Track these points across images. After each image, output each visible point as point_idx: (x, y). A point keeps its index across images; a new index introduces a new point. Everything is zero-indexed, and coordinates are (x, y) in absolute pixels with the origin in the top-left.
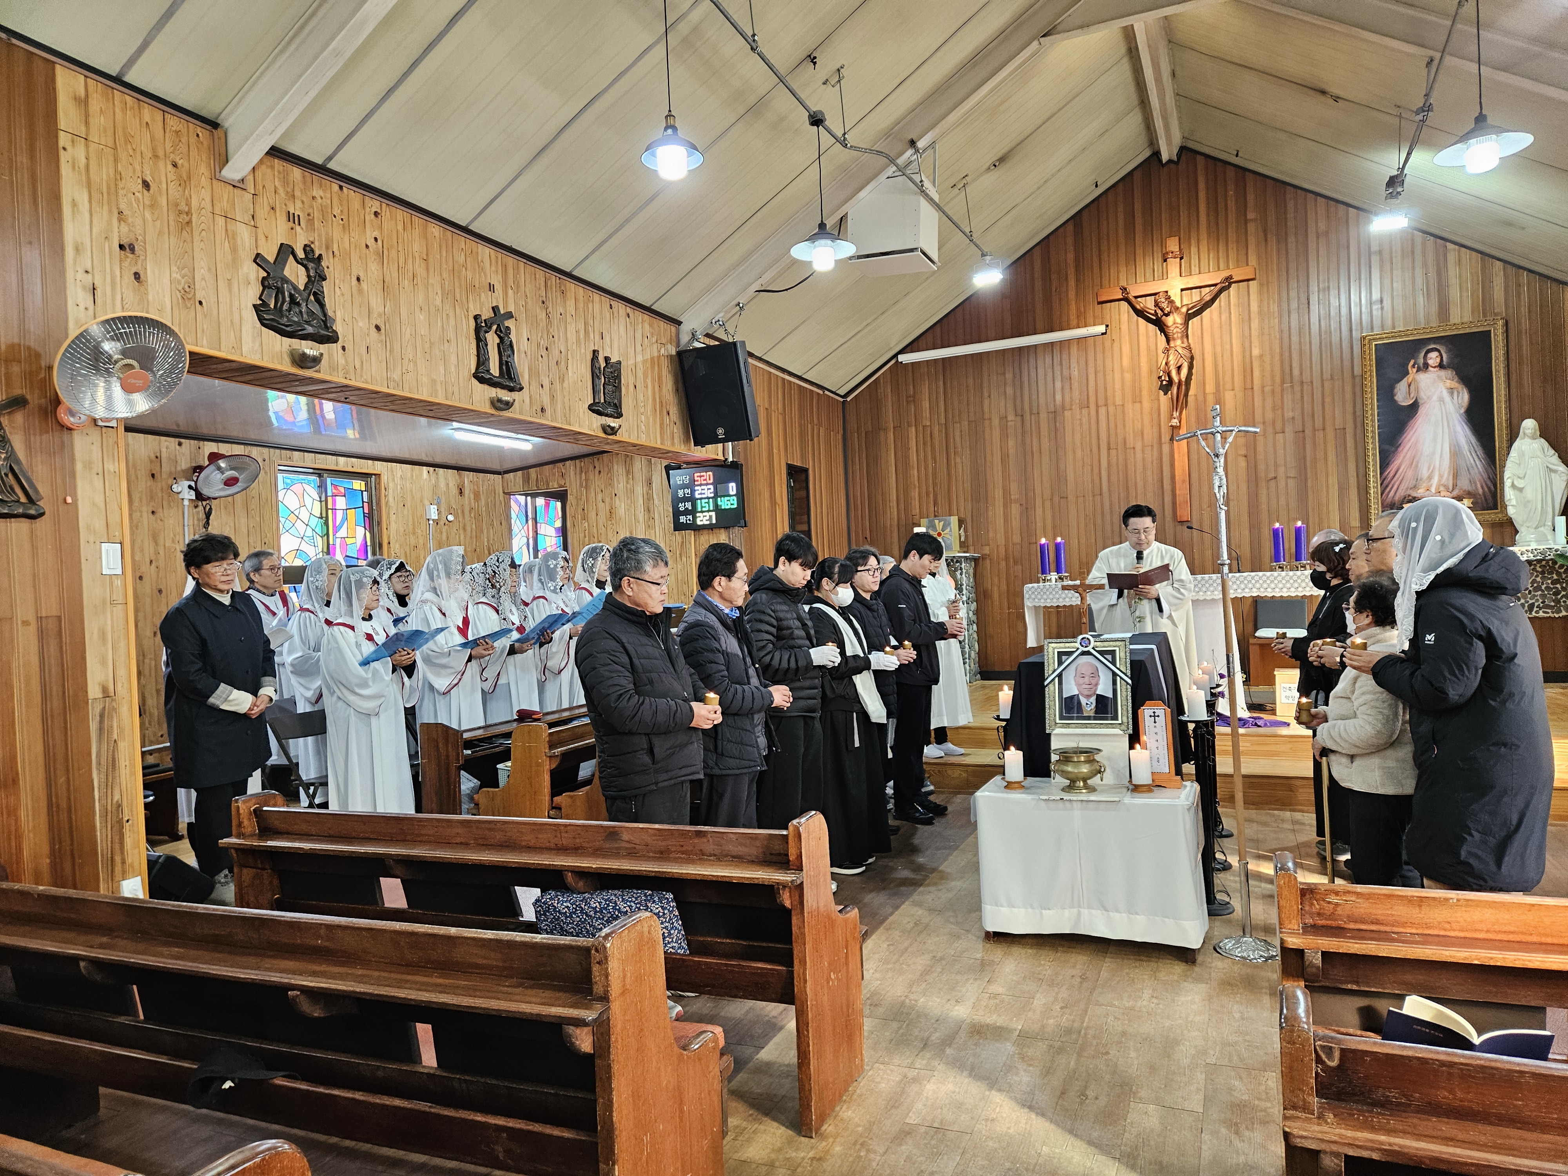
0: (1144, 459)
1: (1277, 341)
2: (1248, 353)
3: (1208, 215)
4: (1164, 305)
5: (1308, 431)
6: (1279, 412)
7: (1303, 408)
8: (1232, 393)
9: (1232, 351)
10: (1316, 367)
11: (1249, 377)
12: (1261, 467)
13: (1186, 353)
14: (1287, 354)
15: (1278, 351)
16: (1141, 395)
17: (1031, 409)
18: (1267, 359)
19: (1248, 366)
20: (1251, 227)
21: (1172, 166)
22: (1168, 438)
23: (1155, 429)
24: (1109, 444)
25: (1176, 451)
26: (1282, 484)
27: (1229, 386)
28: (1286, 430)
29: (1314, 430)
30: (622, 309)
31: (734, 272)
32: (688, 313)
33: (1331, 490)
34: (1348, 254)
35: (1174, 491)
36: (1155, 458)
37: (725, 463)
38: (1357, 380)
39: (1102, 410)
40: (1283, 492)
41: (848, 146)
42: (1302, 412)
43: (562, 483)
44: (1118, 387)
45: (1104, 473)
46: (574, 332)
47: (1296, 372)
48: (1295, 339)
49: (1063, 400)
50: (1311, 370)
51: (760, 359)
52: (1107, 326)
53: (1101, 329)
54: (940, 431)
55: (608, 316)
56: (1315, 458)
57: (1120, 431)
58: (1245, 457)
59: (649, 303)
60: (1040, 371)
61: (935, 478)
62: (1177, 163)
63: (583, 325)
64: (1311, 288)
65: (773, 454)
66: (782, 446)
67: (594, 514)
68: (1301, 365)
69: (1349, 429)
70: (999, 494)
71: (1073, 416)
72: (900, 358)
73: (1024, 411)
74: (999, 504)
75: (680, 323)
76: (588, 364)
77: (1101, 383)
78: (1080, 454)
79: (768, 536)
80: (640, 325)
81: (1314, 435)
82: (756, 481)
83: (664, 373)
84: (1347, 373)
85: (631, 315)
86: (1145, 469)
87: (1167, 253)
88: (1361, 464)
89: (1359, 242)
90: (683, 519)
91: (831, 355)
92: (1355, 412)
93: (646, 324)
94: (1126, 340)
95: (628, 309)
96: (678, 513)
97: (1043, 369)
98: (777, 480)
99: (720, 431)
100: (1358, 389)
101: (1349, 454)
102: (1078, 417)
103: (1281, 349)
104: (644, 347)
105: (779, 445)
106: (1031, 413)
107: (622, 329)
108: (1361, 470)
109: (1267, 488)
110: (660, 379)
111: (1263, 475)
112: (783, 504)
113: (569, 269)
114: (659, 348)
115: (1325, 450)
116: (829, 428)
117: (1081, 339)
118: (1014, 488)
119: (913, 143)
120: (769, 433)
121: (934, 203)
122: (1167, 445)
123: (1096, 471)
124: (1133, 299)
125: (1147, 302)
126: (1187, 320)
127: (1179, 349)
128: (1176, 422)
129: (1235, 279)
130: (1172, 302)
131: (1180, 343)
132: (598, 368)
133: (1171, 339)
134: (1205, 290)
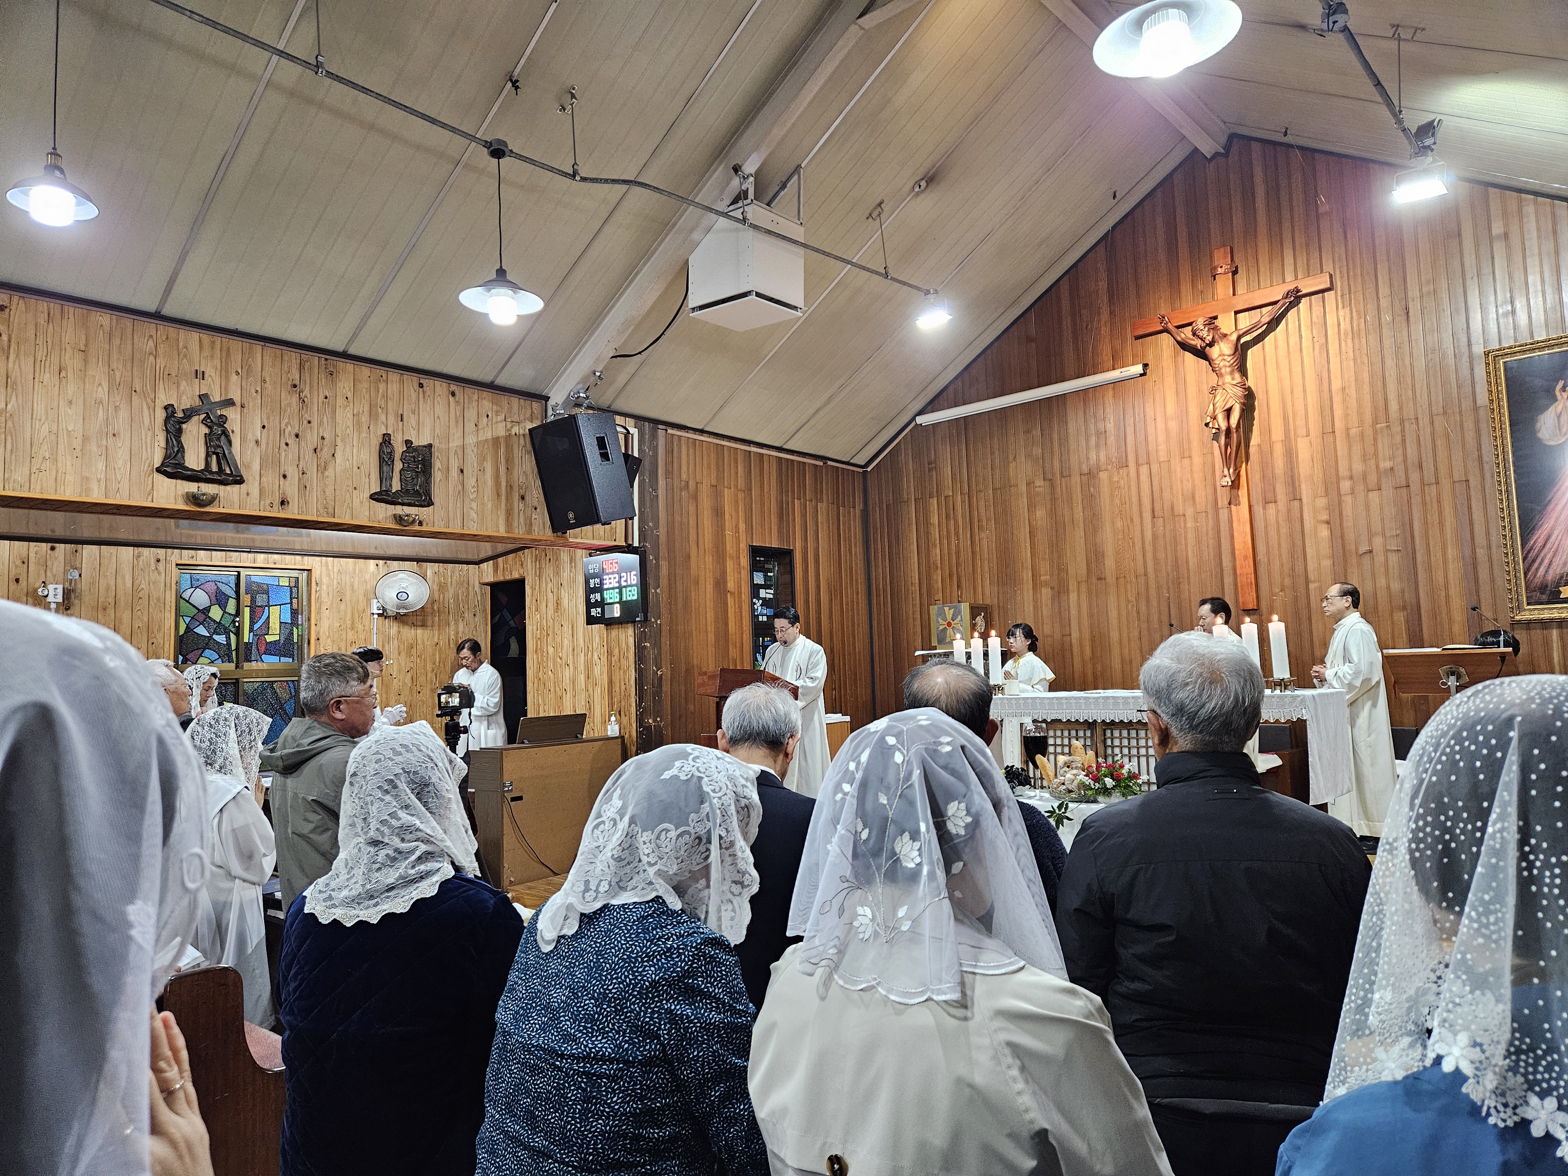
0: (1197, 529)
1: (1366, 368)
2: (1326, 386)
3: (1268, 216)
4: (1204, 333)
5: (1415, 487)
6: (1373, 462)
7: (1405, 455)
8: (1306, 438)
9: (1304, 386)
10: (1422, 398)
11: (1328, 418)
12: (1350, 536)
13: (1239, 392)
14: (1380, 384)
15: (1367, 380)
16: (1190, 449)
17: (1062, 473)
18: (1352, 392)
19: (1327, 403)
20: (1324, 224)
21: (1222, 160)
22: (1226, 502)
23: (1210, 490)
24: (1153, 511)
25: (1235, 518)
26: (1380, 559)
27: (1302, 431)
28: (1384, 487)
29: (1423, 484)
30: (441, 387)
31: (589, 338)
32: (553, 386)
33: (1451, 567)
34: (1460, 244)
35: (1234, 569)
36: (1210, 527)
37: (629, 549)
38: (1482, 413)
39: (1144, 470)
40: (1382, 569)
41: (578, 178)
42: (1405, 461)
43: (521, 571)
44: (1161, 438)
45: (1149, 549)
46: (350, 416)
47: (1393, 406)
48: (1390, 363)
49: (1098, 459)
50: (1415, 404)
51: (702, 432)
52: (1146, 366)
53: (1138, 369)
54: (963, 502)
55: (414, 395)
56: (1426, 523)
57: (1167, 495)
58: (1328, 523)
59: (488, 379)
60: (1072, 426)
61: (958, 557)
62: (1226, 155)
63: (367, 408)
64: (1410, 294)
65: (723, 536)
66: (742, 526)
67: (544, 604)
68: (1399, 396)
69: (1474, 482)
70: (1027, 575)
71: (1110, 478)
72: (920, 420)
73: (1054, 475)
74: (1028, 586)
75: (547, 399)
76: (373, 449)
77: (1141, 437)
78: (1119, 524)
79: (711, 628)
80: (474, 404)
81: (1423, 491)
82: (688, 568)
83: (517, 452)
84: (1467, 404)
85: (457, 393)
86: (1199, 542)
87: (1215, 268)
88: (1493, 532)
89: (1475, 226)
90: (593, 612)
91: (812, 422)
92: (1480, 457)
93: (486, 402)
94: (1169, 381)
95: (453, 387)
96: (589, 605)
97: (1075, 422)
98: (730, 565)
99: (571, 515)
100: (1483, 426)
101: (1475, 516)
102: (1116, 479)
103: (1372, 376)
104: (480, 427)
105: (737, 526)
106: (1062, 476)
107: (440, 410)
108: (1493, 539)
109: (1359, 565)
110: (509, 461)
111: (1353, 548)
112: (740, 593)
113: (340, 348)
114: (509, 426)
115: (1440, 513)
116: (837, 502)
117: (1115, 383)
118: (1044, 567)
119: (736, 169)
120: (718, 513)
121: (784, 238)
122: (1226, 511)
123: (1138, 546)
124: (1174, 330)
125: (1188, 331)
126: (1241, 351)
127: (1228, 387)
128: (1227, 481)
129: (1304, 292)
130: (1216, 329)
131: (1231, 380)
132: (391, 454)
133: (1219, 375)
134: (1265, 310)
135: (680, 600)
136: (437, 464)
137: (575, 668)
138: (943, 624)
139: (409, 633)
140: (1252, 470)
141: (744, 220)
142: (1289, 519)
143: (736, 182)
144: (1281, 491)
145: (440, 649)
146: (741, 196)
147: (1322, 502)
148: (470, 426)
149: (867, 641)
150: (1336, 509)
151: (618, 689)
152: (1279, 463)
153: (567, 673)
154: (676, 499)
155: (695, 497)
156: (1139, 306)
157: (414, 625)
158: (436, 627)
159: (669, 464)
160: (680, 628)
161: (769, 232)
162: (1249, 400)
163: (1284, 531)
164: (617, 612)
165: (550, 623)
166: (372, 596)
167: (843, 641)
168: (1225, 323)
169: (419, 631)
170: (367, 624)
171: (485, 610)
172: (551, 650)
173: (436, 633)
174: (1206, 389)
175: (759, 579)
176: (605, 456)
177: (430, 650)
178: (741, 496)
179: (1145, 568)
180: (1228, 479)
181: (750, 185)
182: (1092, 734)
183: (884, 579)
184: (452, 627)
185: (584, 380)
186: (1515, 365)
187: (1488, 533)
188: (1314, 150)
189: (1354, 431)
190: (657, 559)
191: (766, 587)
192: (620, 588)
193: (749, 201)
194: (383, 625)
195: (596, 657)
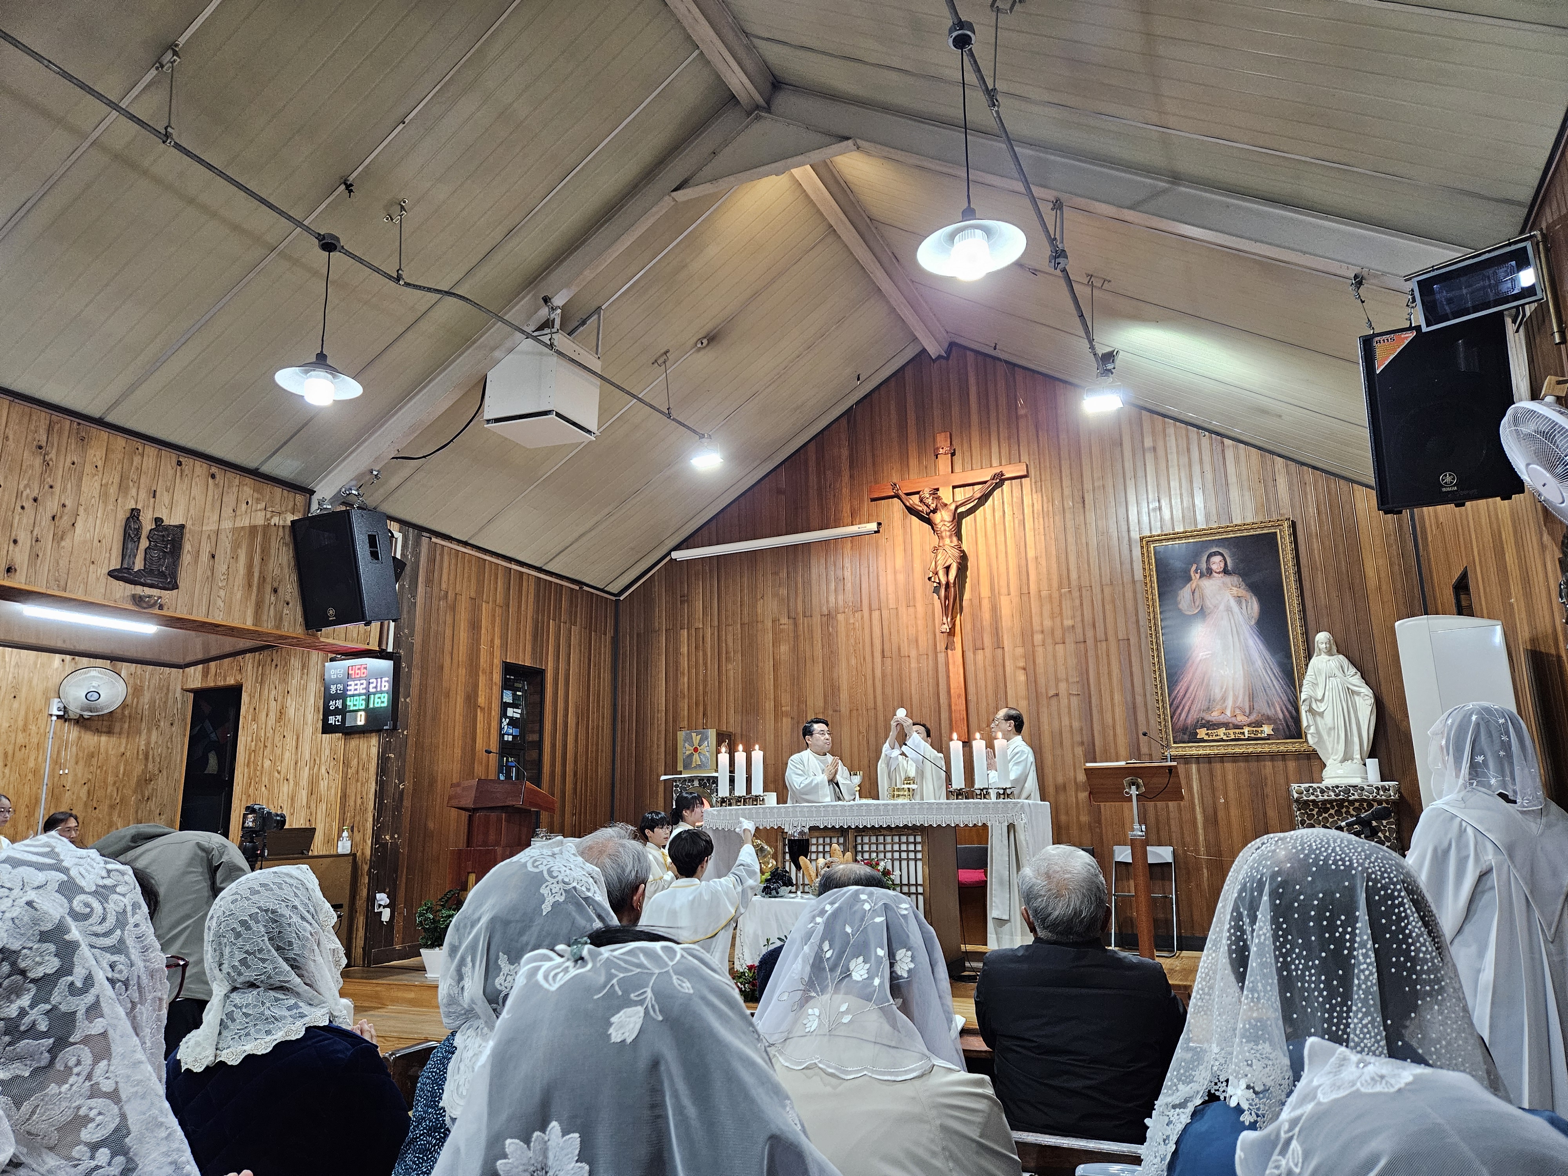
0: (919, 670)
1: (1053, 542)
2: (1023, 555)
3: (979, 411)
4: (930, 501)
5: (1090, 642)
6: (1058, 620)
7: (1082, 615)
8: (1007, 598)
10: (1095, 571)
11: (1025, 581)
12: (1042, 681)
13: (956, 553)
14: (1063, 556)
15: (1054, 552)
16: (914, 598)
17: (804, 612)
18: (1043, 561)
19: (1024, 569)
20: (1022, 424)
21: (943, 362)
22: (944, 647)
23: (930, 636)
24: (883, 652)
25: (951, 661)
26: (1064, 702)
27: (1004, 590)
28: (1067, 641)
29: (1096, 640)
30: (200, 468)
31: (370, 436)
32: (321, 481)
33: (1117, 710)
34: (1122, 451)
35: (950, 706)
36: (930, 669)
37: (381, 654)
38: (1138, 585)
39: (876, 614)
40: (1066, 710)
41: (402, 282)
42: (1083, 621)
43: (239, 678)
44: (891, 589)
45: (879, 685)
46: (97, 485)
47: (1074, 575)
48: (1071, 540)
49: (837, 602)
50: (1090, 574)
51: (466, 544)
52: (879, 524)
53: (873, 526)
54: (712, 634)
55: (171, 472)
56: (1098, 673)
57: (894, 638)
58: (1024, 669)
59: (252, 464)
60: (814, 571)
61: (705, 686)
62: (947, 358)
63: (117, 480)
64: (1085, 486)
65: (479, 650)
66: (497, 642)
67: (264, 714)
68: (1078, 568)
69: (1133, 640)
70: (769, 705)
71: (847, 620)
72: (675, 555)
73: (797, 614)
74: (770, 716)
75: (312, 492)
76: (118, 524)
77: (874, 585)
78: (853, 662)
79: (458, 743)
80: (235, 489)
81: (1096, 646)
82: (440, 679)
83: (274, 544)
84: (1127, 578)
85: (217, 476)
86: (920, 680)
87: (938, 449)
88: (1147, 681)
89: (1132, 438)
90: (332, 720)
91: (575, 546)
92: (1137, 621)
93: (248, 489)
94: (900, 539)
95: (214, 470)
96: (327, 712)
97: (817, 568)
98: (482, 680)
99: (331, 612)
100: (1139, 596)
101: (1134, 669)
102: (852, 621)
103: (1057, 550)
104: (238, 513)
105: (492, 641)
106: (804, 616)
107: (197, 491)
108: (1148, 687)
109: (1049, 706)
110: (265, 551)
111: (1044, 691)
112: (490, 709)
113: (96, 413)
114: (268, 516)
115: (1109, 664)
116: (589, 627)
117: (853, 537)
118: (785, 698)
119: (546, 300)
120: (475, 626)
121: (585, 368)
122: (943, 655)
123: (870, 682)
124: (903, 496)
125: (915, 499)
126: (958, 519)
127: (947, 548)
128: (946, 628)
129: (1007, 476)
130: (939, 498)
131: (949, 542)
132: (138, 531)
133: (940, 538)
134: (977, 487)
135: (429, 712)
136: (187, 547)
137: (296, 784)
138: (689, 750)
139: (90, 740)
140: (964, 620)
141: (551, 346)
142: (994, 666)
143: (544, 312)
144: (987, 640)
145: (127, 761)
146: (547, 324)
147: (1020, 651)
148: (227, 511)
149: (609, 767)
150: (1031, 657)
151: (352, 803)
152: (986, 615)
153: (285, 789)
154: (434, 607)
155: (453, 608)
156: (875, 473)
157: (98, 731)
158: (124, 736)
159: (430, 572)
160: (427, 741)
161: (573, 361)
162: (963, 560)
163: (990, 674)
164: (361, 719)
165: (270, 733)
166: (52, 695)
167: (586, 765)
168: (946, 495)
169: (104, 739)
170: (43, 726)
171: (184, 720)
172: (267, 763)
173: (124, 741)
174: (928, 548)
175: (508, 697)
176: (374, 555)
177: (113, 760)
178: (498, 611)
179: (875, 703)
180: (946, 626)
181: (557, 315)
182: (845, 841)
183: (631, 706)
184: (144, 736)
185: (358, 478)
186: (1161, 549)
187: (1144, 684)
188: (1015, 365)
189: (1044, 593)
190: (410, 667)
191: (514, 705)
192: (368, 695)
193: (554, 330)
194: (62, 729)
195: (323, 770)
